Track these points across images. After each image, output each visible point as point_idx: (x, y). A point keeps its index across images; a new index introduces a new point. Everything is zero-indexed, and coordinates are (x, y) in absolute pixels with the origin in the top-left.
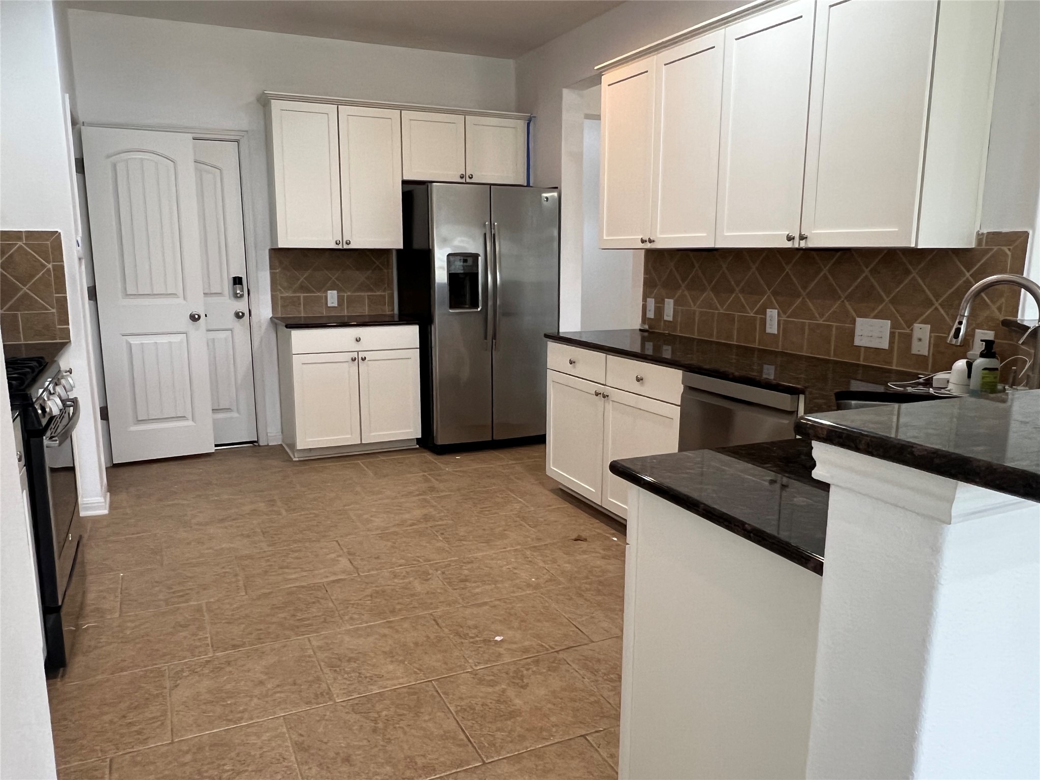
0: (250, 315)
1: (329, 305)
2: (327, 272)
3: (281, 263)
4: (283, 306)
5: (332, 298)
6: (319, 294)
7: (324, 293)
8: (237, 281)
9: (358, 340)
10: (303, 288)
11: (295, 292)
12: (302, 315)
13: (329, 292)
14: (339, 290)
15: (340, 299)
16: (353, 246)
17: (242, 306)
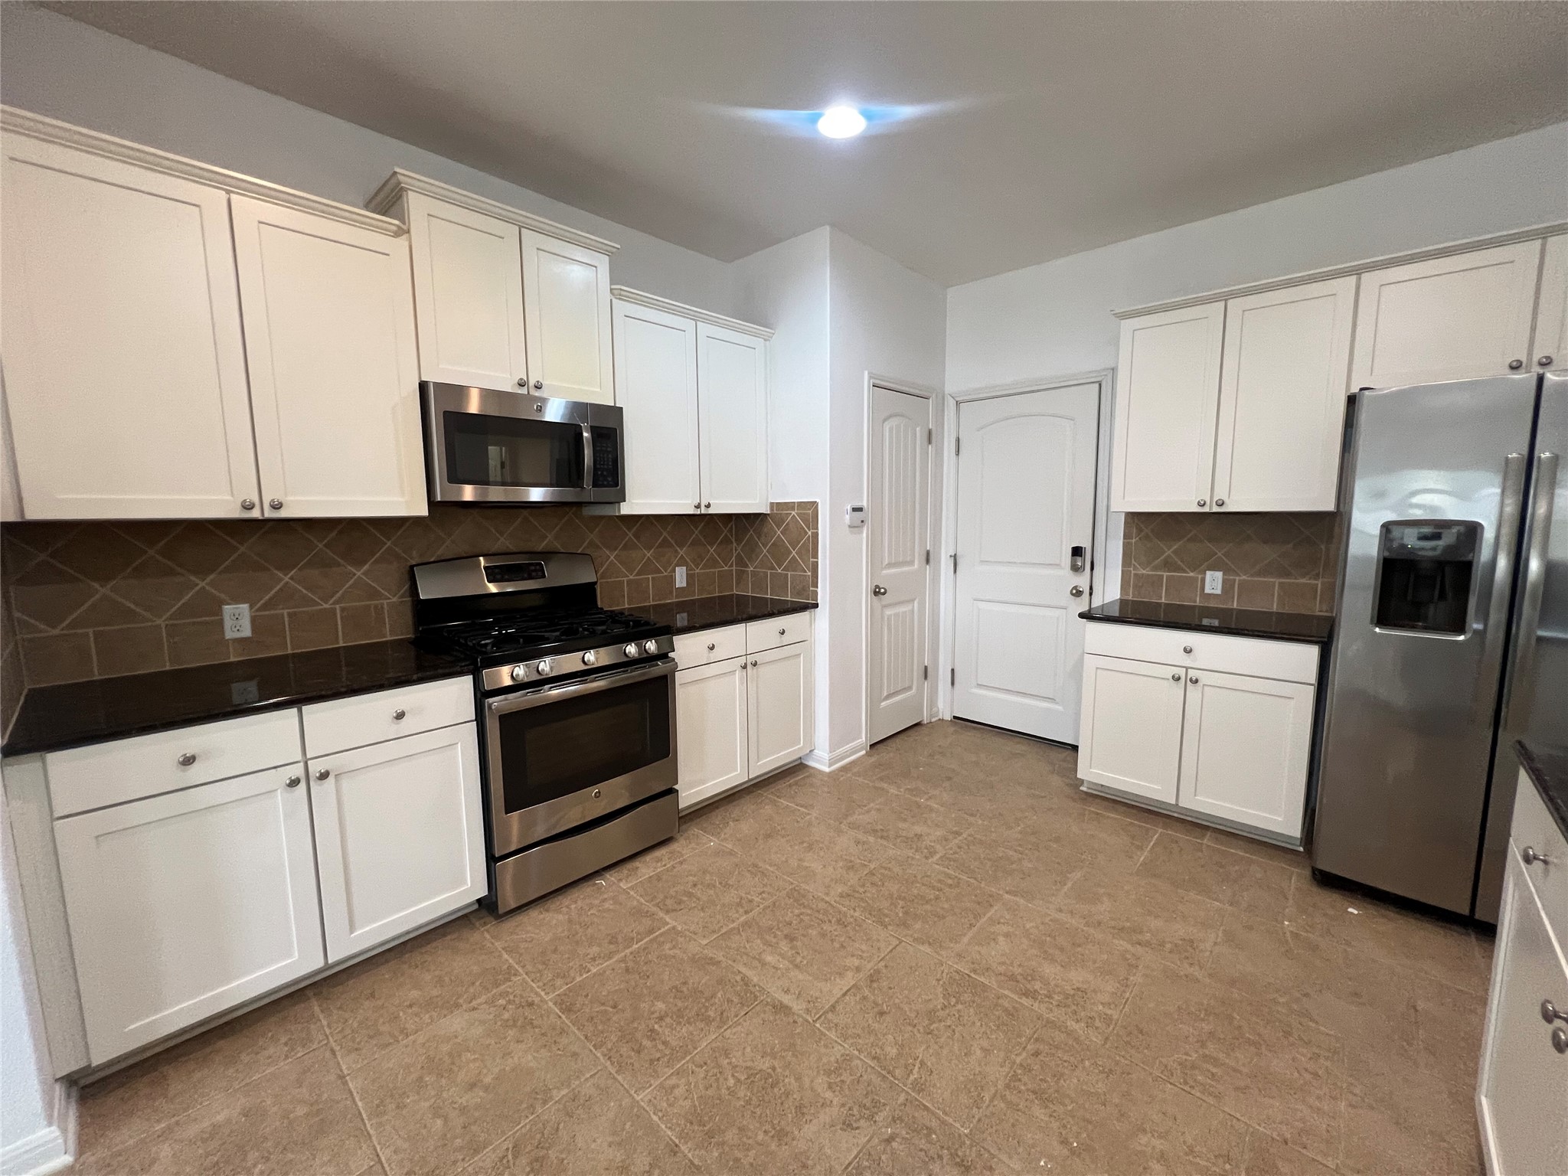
0: (1091, 594)
1: (1207, 590)
2: (1209, 545)
3: (1140, 530)
4: (1135, 586)
5: (1214, 582)
6: (1192, 574)
7: (1200, 573)
8: (1077, 552)
9: (1188, 651)
10: (1168, 565)
11: (1155, 568)
12: (1163, 601)
13: (1209, 573)
14: (1227, 571)
15: (1227, 586)
16: (1231, 507)
17: (1084, 582)
